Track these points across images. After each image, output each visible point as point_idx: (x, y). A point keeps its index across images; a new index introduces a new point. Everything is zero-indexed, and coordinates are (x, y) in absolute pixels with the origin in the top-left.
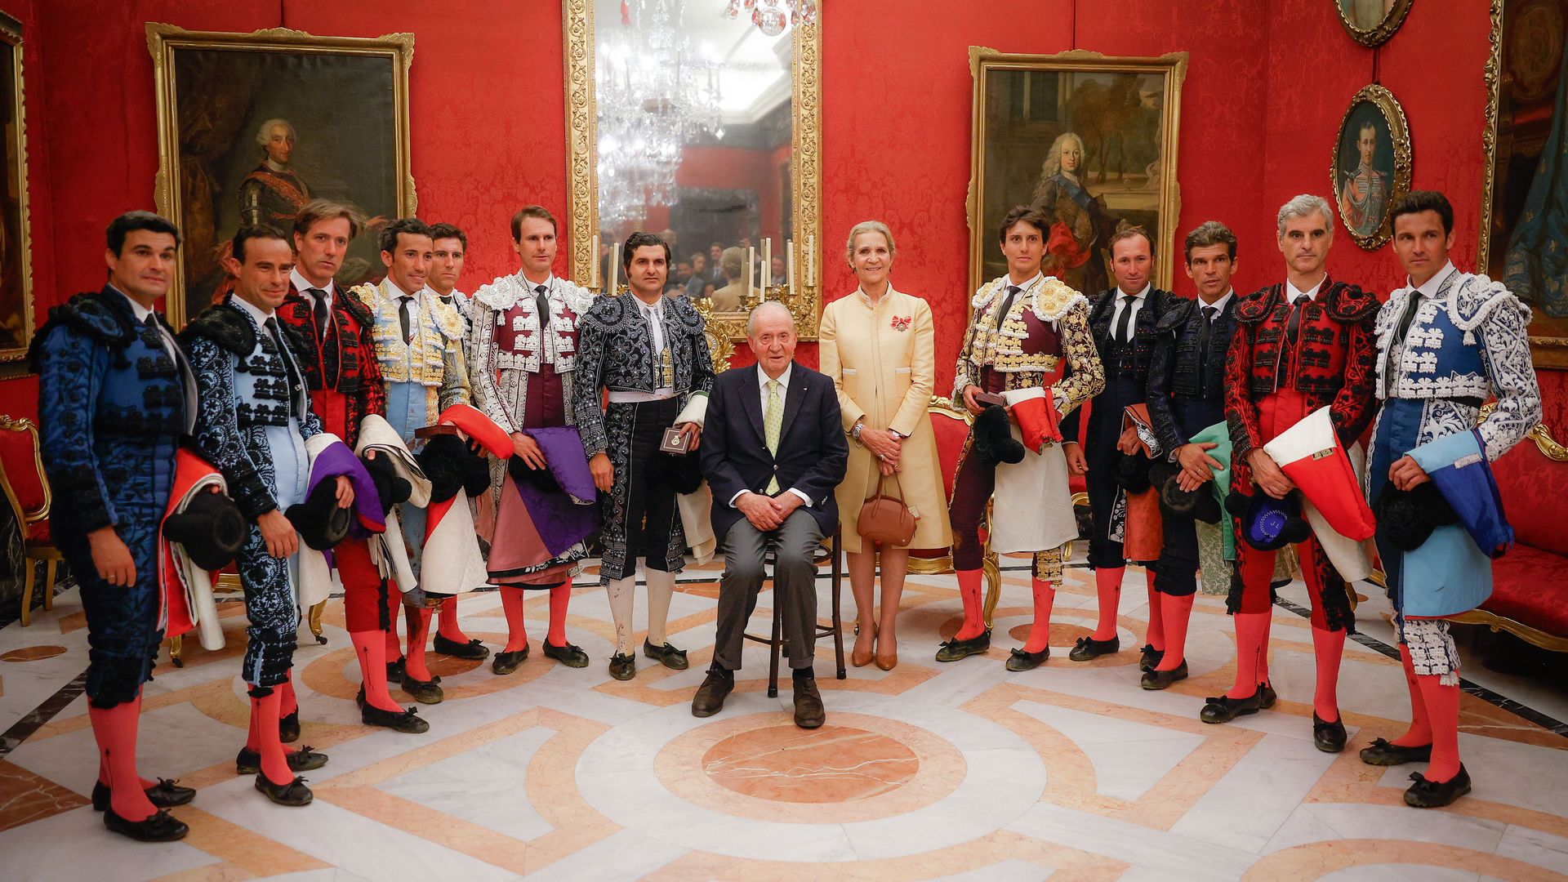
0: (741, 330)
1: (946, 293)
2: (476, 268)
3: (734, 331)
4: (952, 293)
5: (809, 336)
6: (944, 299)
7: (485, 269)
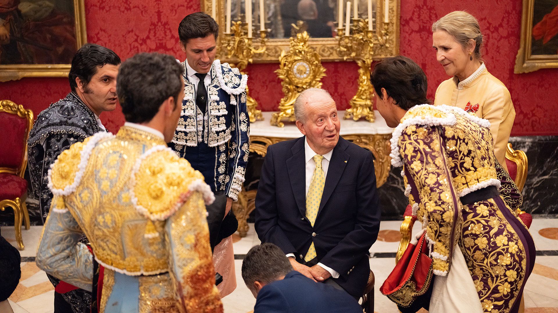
0: (334, 53)
1: (503, 20)
2: (132, 7)
3: (329, 53)
4: (508, 21)
5: (389, 56)
6: (501, 25)
7: (139, 7)
